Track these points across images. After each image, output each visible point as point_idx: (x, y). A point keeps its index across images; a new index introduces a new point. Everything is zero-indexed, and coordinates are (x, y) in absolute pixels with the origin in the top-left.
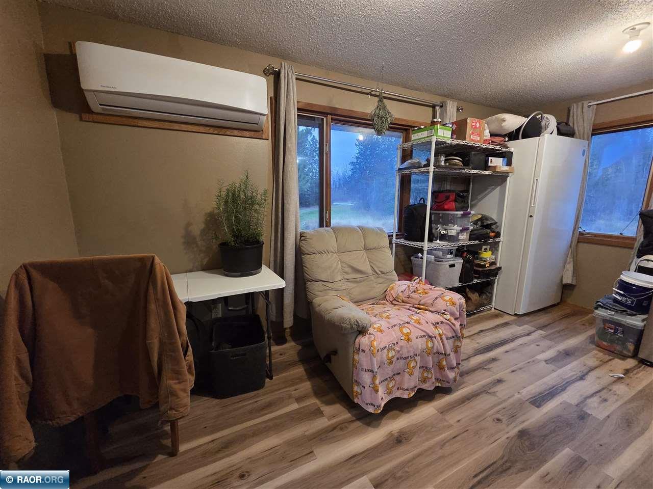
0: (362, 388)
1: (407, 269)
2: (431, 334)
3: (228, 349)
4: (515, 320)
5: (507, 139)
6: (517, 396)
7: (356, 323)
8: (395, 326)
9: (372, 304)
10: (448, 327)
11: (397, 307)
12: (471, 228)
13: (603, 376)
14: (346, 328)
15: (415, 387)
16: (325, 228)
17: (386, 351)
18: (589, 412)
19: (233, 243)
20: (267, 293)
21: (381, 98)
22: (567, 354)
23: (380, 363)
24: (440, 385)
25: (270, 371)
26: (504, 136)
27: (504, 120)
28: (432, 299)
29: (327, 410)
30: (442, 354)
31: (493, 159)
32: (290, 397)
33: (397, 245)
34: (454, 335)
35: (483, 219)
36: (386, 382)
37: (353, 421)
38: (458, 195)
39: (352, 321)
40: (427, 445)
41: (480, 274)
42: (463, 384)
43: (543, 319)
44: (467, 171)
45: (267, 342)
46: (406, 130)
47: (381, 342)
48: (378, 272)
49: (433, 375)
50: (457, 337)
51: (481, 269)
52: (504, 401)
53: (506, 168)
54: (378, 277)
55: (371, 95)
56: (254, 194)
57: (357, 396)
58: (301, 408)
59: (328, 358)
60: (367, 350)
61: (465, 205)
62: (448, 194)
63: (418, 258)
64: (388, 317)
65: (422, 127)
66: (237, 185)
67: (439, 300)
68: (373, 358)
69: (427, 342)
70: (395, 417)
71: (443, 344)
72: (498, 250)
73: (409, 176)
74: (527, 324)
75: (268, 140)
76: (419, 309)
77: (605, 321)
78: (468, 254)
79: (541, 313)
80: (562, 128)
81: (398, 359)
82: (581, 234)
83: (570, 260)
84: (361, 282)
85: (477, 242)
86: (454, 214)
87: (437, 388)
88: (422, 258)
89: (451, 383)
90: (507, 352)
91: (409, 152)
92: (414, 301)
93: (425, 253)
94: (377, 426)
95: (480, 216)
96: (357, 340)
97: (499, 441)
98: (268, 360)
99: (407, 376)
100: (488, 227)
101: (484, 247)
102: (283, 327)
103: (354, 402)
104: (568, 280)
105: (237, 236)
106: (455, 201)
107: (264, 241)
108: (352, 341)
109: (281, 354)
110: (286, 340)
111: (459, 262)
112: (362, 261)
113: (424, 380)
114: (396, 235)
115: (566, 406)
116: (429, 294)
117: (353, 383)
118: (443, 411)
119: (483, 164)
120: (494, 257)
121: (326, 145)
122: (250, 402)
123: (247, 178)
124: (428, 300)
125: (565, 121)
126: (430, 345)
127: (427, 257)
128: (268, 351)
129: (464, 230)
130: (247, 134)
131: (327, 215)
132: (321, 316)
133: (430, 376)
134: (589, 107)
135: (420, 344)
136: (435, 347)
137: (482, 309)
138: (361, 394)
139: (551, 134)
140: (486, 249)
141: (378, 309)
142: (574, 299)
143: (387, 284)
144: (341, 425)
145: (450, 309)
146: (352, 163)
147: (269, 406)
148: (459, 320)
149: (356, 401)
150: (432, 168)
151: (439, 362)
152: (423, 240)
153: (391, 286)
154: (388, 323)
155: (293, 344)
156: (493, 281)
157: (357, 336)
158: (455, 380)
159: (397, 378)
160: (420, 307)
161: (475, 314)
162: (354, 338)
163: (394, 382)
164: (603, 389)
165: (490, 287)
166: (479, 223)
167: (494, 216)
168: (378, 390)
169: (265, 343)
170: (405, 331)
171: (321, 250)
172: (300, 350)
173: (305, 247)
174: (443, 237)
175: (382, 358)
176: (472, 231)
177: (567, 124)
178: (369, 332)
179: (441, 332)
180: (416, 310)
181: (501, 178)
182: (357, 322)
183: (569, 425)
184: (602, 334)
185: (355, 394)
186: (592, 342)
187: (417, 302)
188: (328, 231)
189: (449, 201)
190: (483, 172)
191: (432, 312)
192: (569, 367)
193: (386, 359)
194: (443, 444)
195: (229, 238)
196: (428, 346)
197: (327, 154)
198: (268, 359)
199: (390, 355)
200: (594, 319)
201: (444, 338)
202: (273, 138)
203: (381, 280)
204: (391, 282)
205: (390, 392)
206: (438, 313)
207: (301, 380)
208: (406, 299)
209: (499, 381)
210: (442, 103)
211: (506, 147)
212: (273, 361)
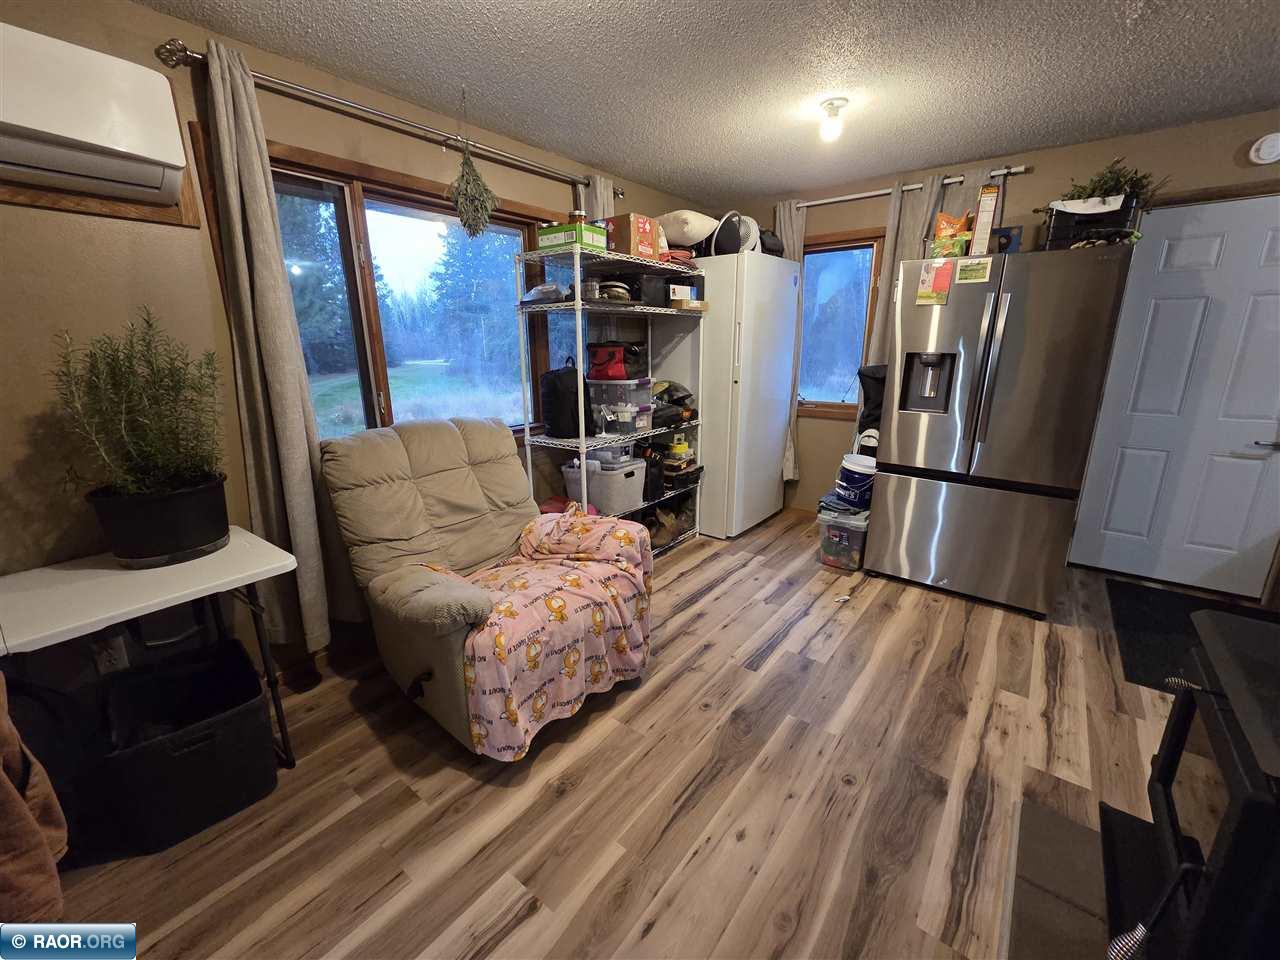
0: (488, 726)
1: (555, 490)
2: (600, 600)
3: (160, 738)
4: (727, 547)
5: (694, 254)
6: (731, 661)
7: (462, 611)
8: (536, 599)
9: (495, 567)
10: (626, 582)
11: (540, 565)
12: (653, 406)
13: (829, 602)
14: (442, 626)
15: (582, 694)
16: (380, 429)
17: (523, 648)
18: (812, 658)
19: (132, 488)
20: (251, 589)
21: (468, 155)
22: (791, 583)
23: (516, 671)
24: (622, 679)
25: (287, 749)
26: (689, 248)
27: (685, 222)
28: (597, 539)
29: (425, 786)
30: (620, 628)
31: (678, 288)
32: (342, 788)
33: (535, 448)
34: (636, 592)
35: (671, 390)
36: (531, 702)
37: (478, 789)
38: (628, 351)
39: (454, 610)
40: (607, 780)
41: (675, 482)
42: (656, 666)
43: (762, 538)
44: (638, 309)
45: (269, 695)
46: (528, 225)
47: (513, 634)
48: (500, 504)
49: (607, 668)
50: (641, 595)
51: (674, 474)
52: (715, 674)
53: (695, 304)
54: (503, 514)
55: (449, 147)
56: (179, 364)
57: (479, 742)
58: (368, 802)
59: (417, 689)
60: (489, 655)
61: (642, 368)
62: (611, 349)
63: (573, 467)
64: (524, 586)
65: (555, 224)
66: (121, 345)
67: (609, 538)
68: (502, 666)
69: (593, 615)
70: (552, 756)
71: (620, 612)
72: (696, 440)
73: (544, 315)
74: (742, 550)
75: (198, 228)
76: (578, 560)
77: (830, 527)
78: (652, 450)
79: (760, 529)
80: (769, 241)
81: (547, 656)
82: (801, 404)
83: (790, 444)
84: (469, 528)
85: (664, 430)
86: (625, 385)
87: (617, 685)
88: (579, 467)
89: (638, 669)
90: (717, 599)
91: (539, 269)
92: (567, 547)
93: (583, 457)
94: (521, 782)
95: (666, 385)
96: (469, 642)
97: (707, 737)
98: (278, 729)
99: (566, 680)
100: (680, 402)
101: (677, 436)
102: (306, 650)
103: (476, 754)
104: (789, 475)
105: (141, 467)
106: (625, 361)
107: (226, 470)
108: (458, 647)
109: (310, 709)
110: (321, 676)
111: (640, 467)
112: (467, 489)
113: (595, 679)
114: (531, 429)
115: (789, 656)
116: (592, 532)
117: (469, 722)
118: (628, 720)
119: (662, 295)
120: (691, 451)
121: (359, 247)
122: (244, 830)
123: (150, 326)
124: (592, 541)
125: (772, 229)
126: (598, 618)
127: (587, 463)
128: (273, 712)
129: (643, 411)
130: (131, 210)
131: (382, 399)
132: (389, 611)
133: (603, 669)
134: (798, 209)
135: (580, 621)
136: (608, 620)
137: (681, 538)
138: (487, 736)
139: (753, 250)
140: (679, 439)
141: (505, 573)
142: (799, 501)
143: (519, 525)
144: (455, 805)
145: (628, 552)
146: (436, 275)
147: (290, 825)
148: (641, 566)
149: (479, 751)
150: (578, 304)
151: (617, 642)
152: (577, 436)
153: (527, 527)
154: (525, 596)
155: (337, 680)
156: (694, 491)
157: (467, 636)
158: (643, 664)
159: (549, 688)
160: (580, 556)
161: (672, 548)
162: (461, 642)
163: (544, 698)
164: (829, 621)
165: (690, 501)
166: (666, 397)
167: (687, 384)
168: (517, 719)
169: (265, 696)
170: (556, 604)
171: (375, 478)
172: (357, 688)
173: (335, 474)
174: (611, 427)
175: (517, 662)
176: (655, 411)
177: (773, 234)
178: (489, 622)
179: (615, 593)
180: (572, 563)
181: (691, 321)
182: (464, 608)
183: (791, 682)
184: (828, 546)
185: (476, 740)
186: (818, 560)
187: (574, 549)
188: (385, 435)
189: (614, 361)
190: (663, 311)
191: (599, 561)
192: (793, 601)
193: (525, 661)
194: (629, 772)
195: (119, 476)
196: (595, 620)
197: (362, 268)
198: (276, 728)
199: (533, 653)
200: (819, 525)
201: (620, 601)
202: (214, 225)
203: (506, 519)
204: (526, 520)
205: (538, 715)
206: (608, 561)
207: (363, 747)
208: (554, 547)
209: (707, 647)
210: (588, 178)
211: (694, 268)
212: (289, 729)
